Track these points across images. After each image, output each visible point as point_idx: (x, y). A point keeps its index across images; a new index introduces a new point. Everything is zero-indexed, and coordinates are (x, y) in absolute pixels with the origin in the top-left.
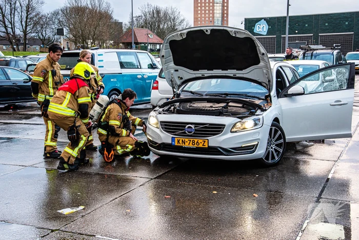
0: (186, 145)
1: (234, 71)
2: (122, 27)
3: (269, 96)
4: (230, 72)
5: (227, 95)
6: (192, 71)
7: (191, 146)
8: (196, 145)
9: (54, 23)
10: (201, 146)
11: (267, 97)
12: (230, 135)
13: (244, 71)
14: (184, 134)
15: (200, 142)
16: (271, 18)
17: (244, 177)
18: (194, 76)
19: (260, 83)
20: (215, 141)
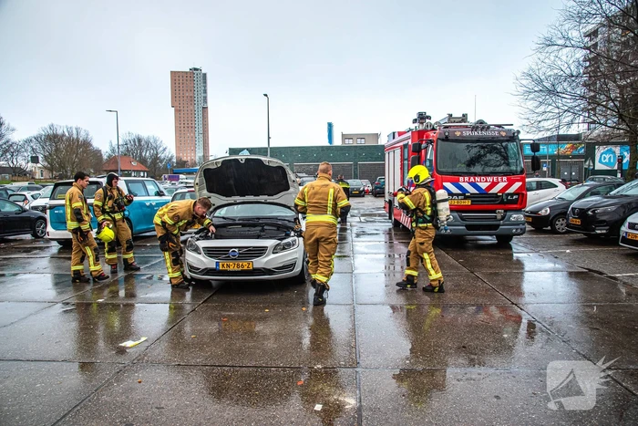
0: (231, 268)
1: (266, 197)
2: (101, 155)
3: (298, 218)
4: (262, 198)
5: (259, 219)
6: (224, 198)
7: (236, 269)
8: (241, 268)
9: (26, 151)
10: (246, 268)
11: (295, 219)
12: (273, 256)
13: (275, 197)
14: (228, 258)
15: (245, 265)
16: (252, 149)
17: (285, 294)
18: (226, 202)
19: (289, 208)
20: (259, 262)
